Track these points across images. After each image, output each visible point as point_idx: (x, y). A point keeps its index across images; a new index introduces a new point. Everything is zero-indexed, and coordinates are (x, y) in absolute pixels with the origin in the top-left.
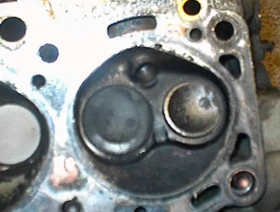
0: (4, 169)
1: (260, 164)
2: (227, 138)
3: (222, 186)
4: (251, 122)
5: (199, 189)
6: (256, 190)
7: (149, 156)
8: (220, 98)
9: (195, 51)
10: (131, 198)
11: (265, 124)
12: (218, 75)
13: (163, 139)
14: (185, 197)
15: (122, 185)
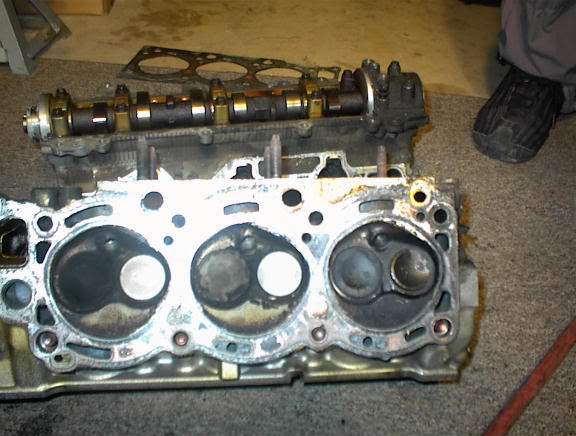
0: (273, 299)
1: (457, 315)
2: (435, 294)
3: (427, 328)
4: (452, 283)
5: (411, 329)
6: (451, 333)
7: (379, 300)
8: (432, 264)
9: (418, 228)
10: (363, 330)
11: (462, 286)
12: (433, 247)
13: (389, 290)
14: (401, 334)
15: (357, 319)
